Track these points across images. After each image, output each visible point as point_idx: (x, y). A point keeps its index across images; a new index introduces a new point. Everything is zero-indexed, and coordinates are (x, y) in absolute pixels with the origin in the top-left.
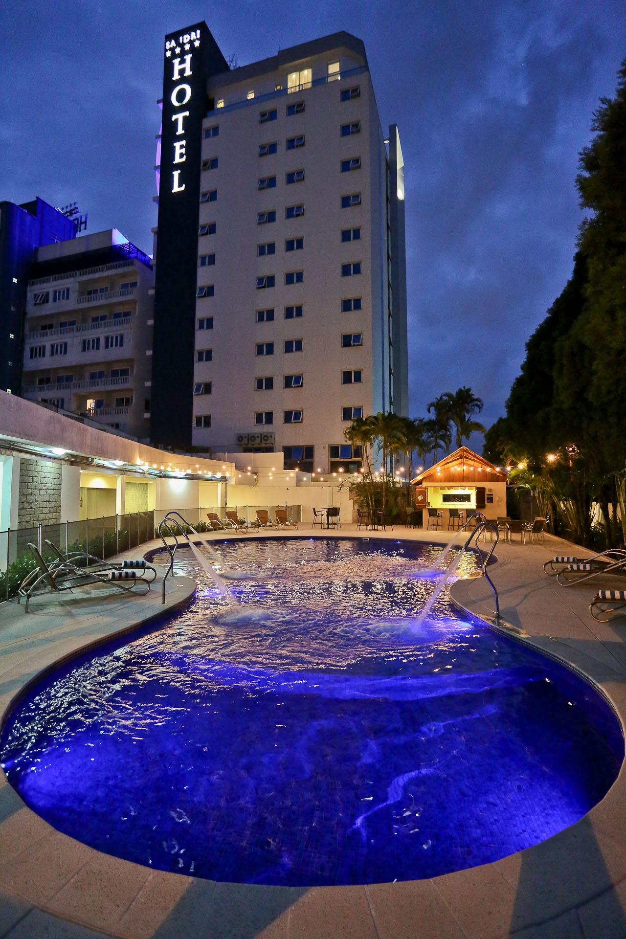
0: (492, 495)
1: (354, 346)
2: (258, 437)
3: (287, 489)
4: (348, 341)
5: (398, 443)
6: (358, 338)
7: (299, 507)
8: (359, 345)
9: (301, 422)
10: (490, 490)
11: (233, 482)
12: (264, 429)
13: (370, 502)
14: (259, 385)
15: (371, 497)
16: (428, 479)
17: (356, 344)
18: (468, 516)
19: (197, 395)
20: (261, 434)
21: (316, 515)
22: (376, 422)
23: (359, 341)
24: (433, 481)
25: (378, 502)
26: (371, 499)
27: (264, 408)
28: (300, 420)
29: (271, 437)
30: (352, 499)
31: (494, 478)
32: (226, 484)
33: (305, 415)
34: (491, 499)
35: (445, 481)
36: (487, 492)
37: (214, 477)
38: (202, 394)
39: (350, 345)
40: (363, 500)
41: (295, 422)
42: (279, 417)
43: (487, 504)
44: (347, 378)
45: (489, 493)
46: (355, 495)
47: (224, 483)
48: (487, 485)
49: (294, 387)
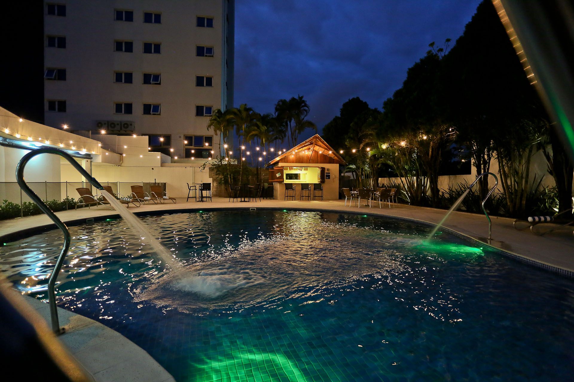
0: (329, 173)
1: (206, 56)
2: (118, 124)
3: (153, 169)
4: (201, 51)
5: (256, 130)
6: (210, 50)
7: (165, 184)
8: (210, 56)
9: (160, 114)
10: (328, 170)
11: (99, 159)
12: (124, 117)
13: (229, 180)
14: (118, 77)
15: (230, 175)
16: (283, 161)
17: (208, 55)
18: (315, 189)
19: (48, 79)
20: (121, 122)
21: (190, 190)
22: (238, 113)
23: (211, 53)
24: (287, 162)
25: (235, 180)
26: (230, 177)
27: (124, 99)
28: (159, 113)
29: (131, 125)
30: (212, 177)
31: (330, 160)
32: (91, 162)
33: (162, 109)
34: (328, 177)
35: (296, 162)
36: (326, 171)
37: (78, 153)
38: (55, 79)
39: (203, 55)
40: (221, 179)
41: (153, 114)
42: (138, 109)
43: (326, 180)
44: (200, 81)
45: (327, 172)
46: (215, 174)
47: (89, 160)
48: (326, 166)
49: (153, 84)
